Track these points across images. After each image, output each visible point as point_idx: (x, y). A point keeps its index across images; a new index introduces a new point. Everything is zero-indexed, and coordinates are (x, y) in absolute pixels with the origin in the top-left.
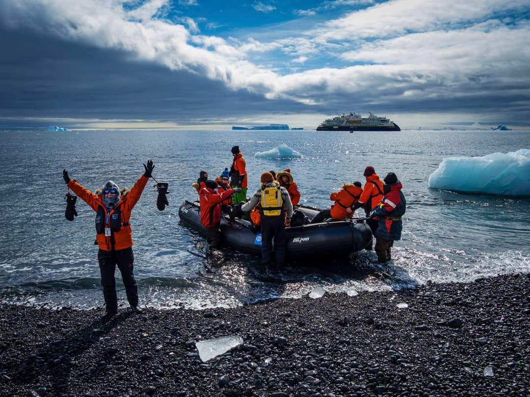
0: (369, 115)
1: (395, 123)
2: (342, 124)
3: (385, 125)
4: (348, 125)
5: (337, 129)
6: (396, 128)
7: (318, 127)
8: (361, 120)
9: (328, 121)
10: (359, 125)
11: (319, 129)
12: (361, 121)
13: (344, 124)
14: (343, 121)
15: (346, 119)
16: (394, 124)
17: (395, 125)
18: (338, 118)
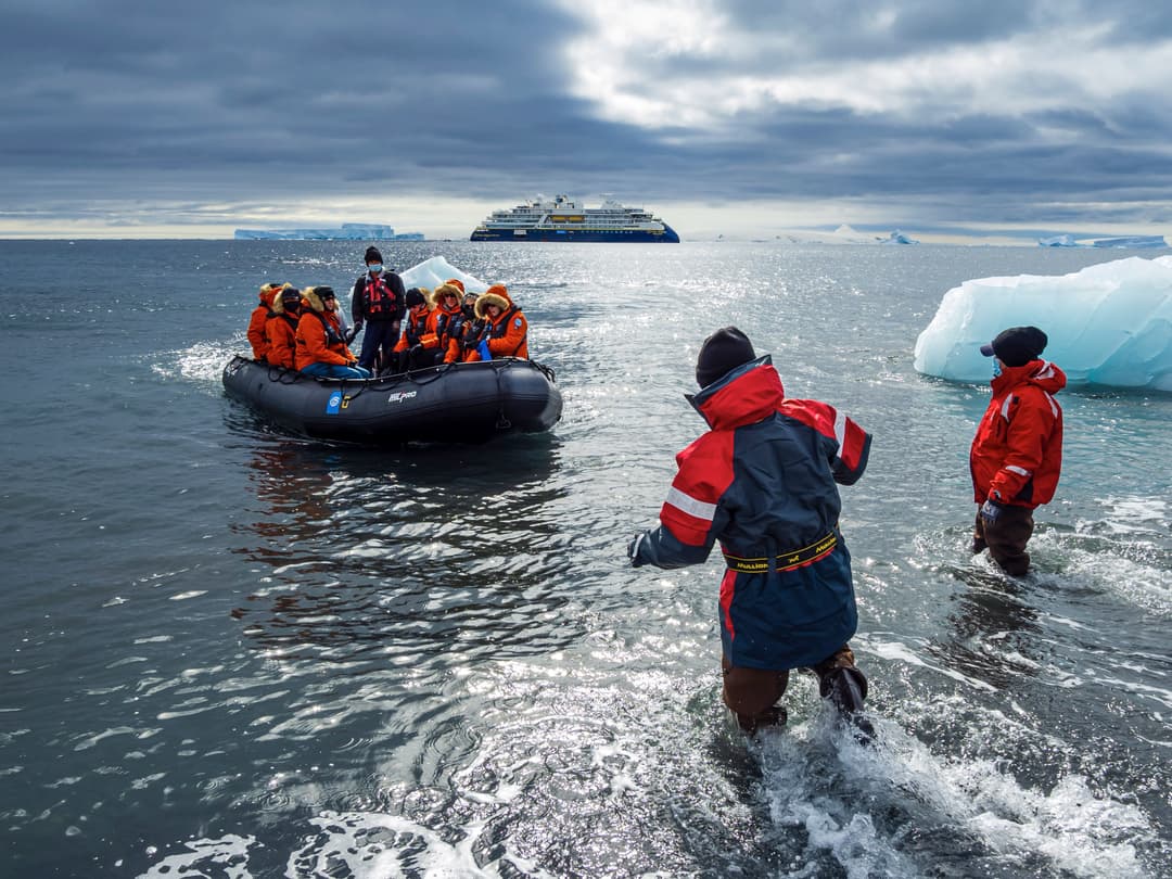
0: (603, 201)
1: (666, 222)
2: (536, 224)
3: (643, 227)
4: (551, 225)
5: (522, 236)
6: (669, 236)
7: (475, 232)
8: (584, 213)
9: (500, 216)
10: (579, 227)
11: (477, 237)
12: (583, 217)
13: (540, 225)
14: (540, 216)
15: (546, 211)
16: (663, 224)
17: (667, 228)
18: (524, 209)
